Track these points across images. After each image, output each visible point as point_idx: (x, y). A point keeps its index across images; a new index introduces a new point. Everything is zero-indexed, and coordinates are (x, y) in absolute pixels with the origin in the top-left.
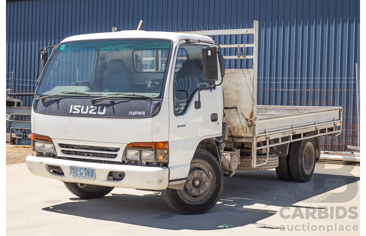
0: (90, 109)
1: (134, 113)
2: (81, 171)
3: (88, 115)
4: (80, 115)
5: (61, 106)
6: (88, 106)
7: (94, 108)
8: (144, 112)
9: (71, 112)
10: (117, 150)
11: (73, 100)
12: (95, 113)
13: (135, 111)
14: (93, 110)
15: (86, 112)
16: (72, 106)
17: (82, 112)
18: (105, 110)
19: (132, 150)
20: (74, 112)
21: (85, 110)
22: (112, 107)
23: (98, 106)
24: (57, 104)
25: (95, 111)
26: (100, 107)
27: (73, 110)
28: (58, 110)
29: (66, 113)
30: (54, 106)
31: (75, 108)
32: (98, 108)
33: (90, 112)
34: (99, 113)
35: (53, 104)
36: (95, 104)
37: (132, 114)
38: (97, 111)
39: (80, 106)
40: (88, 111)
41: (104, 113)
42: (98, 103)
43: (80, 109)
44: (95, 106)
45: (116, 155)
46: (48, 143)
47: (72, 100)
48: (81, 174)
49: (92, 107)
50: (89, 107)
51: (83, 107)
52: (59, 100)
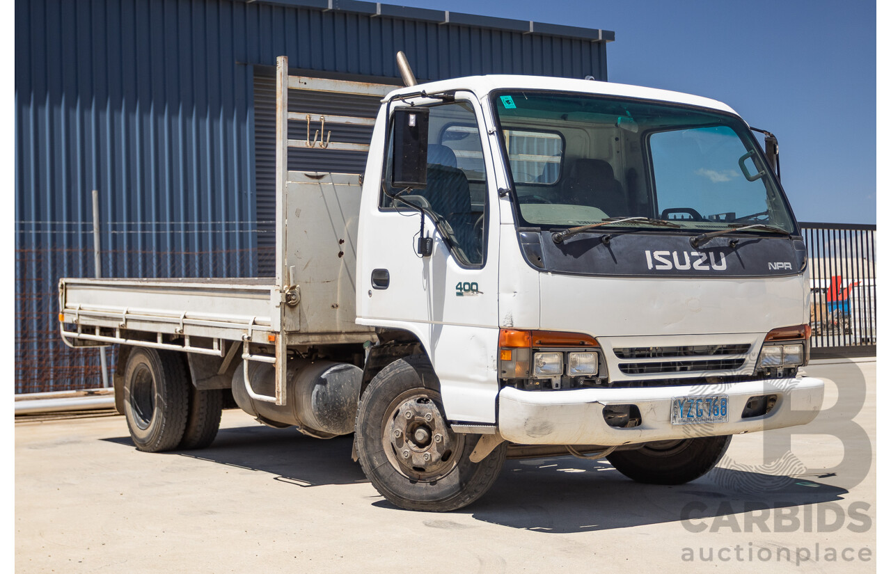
0: (693, 259)
1: (777, 266)
2: (701, 407)
3: (692, 274)
4: (674, 274)
5: (620, 253)
6: (685, 253)
7: (701, 257)
8: (789, 263)
9: (650, 266)
10: (745, 348)
11: (646, 237)
12: (707, 268)
13: (776, 262)
14: (700, 261)
15: (687, 267)
16: (648, 253)
17: (679, 267)
18: (723, 260)
19: (774, 345)
20: (658, 267)
21: (682, 262)
22: (734, 253)
23: (707, 251)
24: (607, 249)
25: (705, 263)
26: (711, 254)
27: (655, 262)
28: (616, 263)
29: (638, 270)
30: (600, 253)
31: (657, 258)
32: (708, 255)
33: (697, 265)
34: (715, 267)
35: (595, 249)
36: (700, 247)
37: (775, 268)
38: (707, 262)
39: (667, 253)
40: (692, 264)
41: (723, 267)
42: (705, 245)
43: (670, 258)
44: (702, 251)
45: (742, 361)
46: (586, 351)
47: (642, 237)
48: (700, 413)
49: (695, 254)
50: (689, 255)
51: (675, 254)
52: (608, 239)
